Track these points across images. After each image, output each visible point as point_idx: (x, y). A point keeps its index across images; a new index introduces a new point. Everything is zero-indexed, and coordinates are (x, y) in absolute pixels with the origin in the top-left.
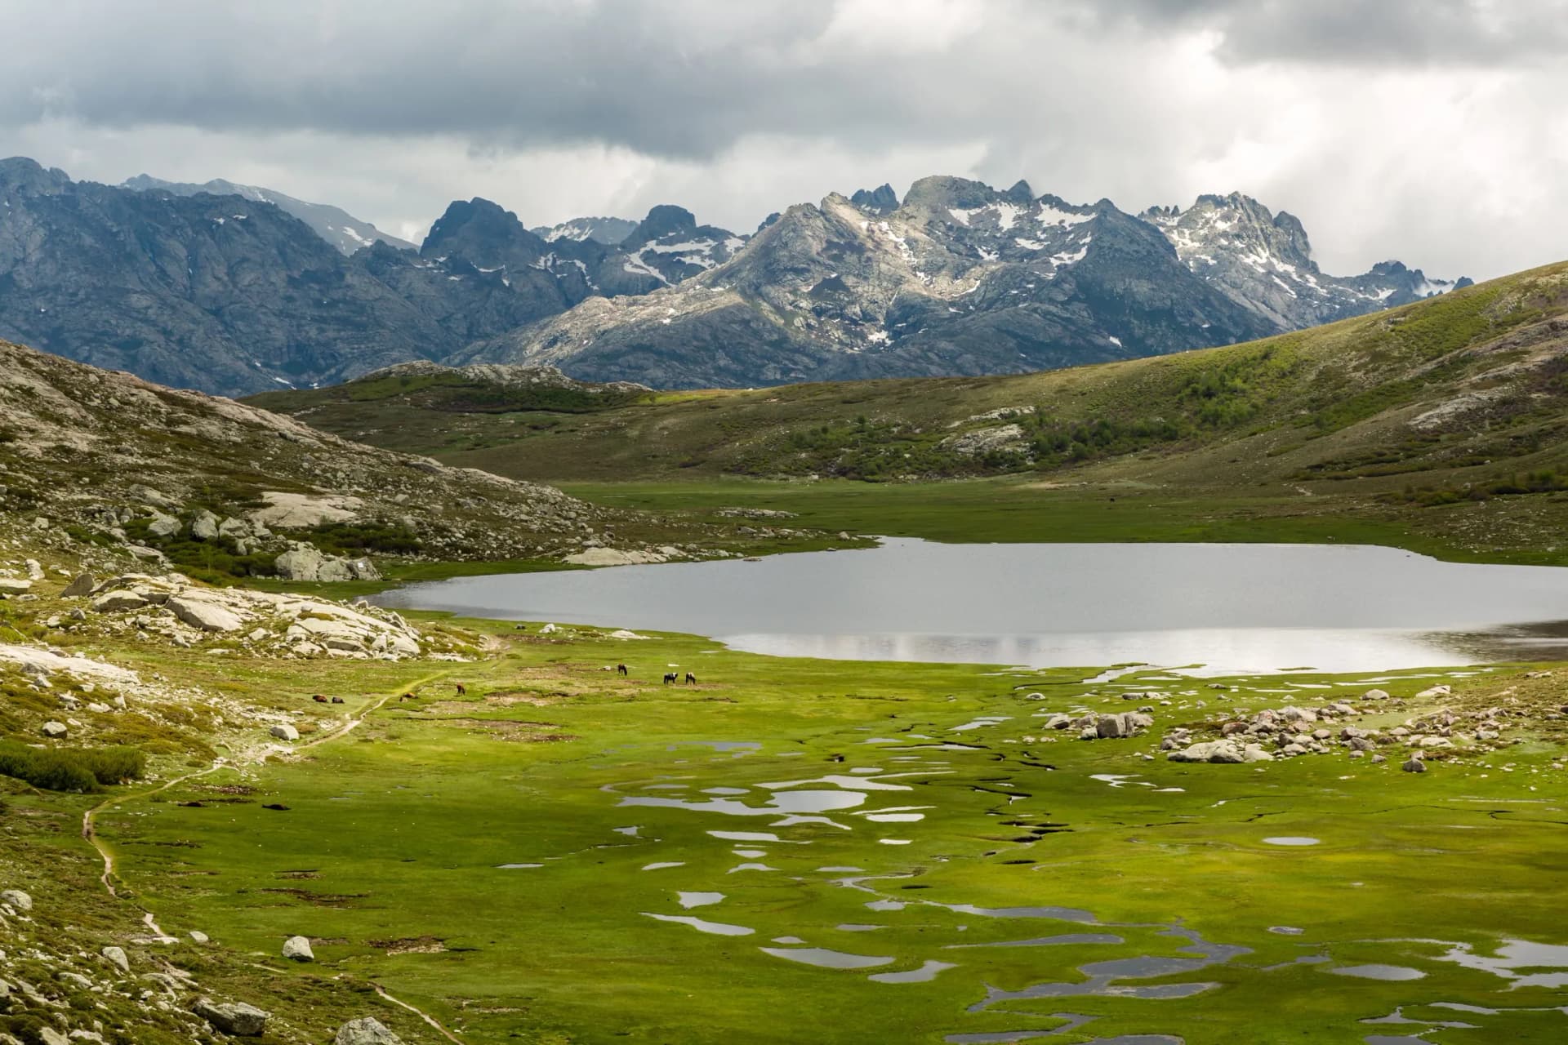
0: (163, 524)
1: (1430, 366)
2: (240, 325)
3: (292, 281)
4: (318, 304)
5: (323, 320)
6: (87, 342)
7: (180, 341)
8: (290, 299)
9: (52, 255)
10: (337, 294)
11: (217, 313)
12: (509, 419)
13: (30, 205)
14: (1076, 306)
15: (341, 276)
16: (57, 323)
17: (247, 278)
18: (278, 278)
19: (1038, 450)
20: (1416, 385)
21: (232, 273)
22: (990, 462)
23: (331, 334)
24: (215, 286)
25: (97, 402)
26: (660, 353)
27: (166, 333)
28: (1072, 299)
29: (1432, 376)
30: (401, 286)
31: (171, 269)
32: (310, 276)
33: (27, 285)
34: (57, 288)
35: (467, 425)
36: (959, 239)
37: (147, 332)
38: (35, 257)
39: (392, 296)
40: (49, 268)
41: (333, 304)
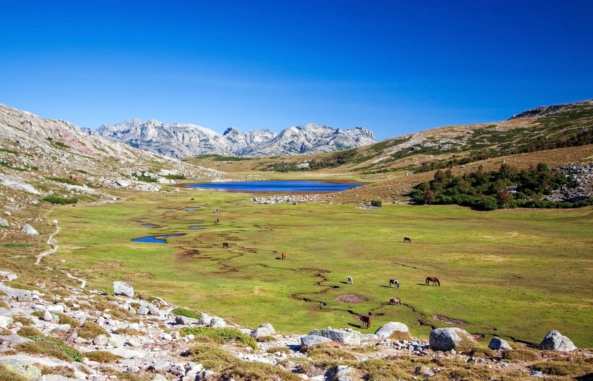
0: (139, 174)
1: (377, 153)
2: (191, 148)
3: (200, 141)
4: (205, 145)
5: (205, 147)
6: (165, 151)
7: (181, 151)
8: (200, 144)
9: (159, 136)
10: (208, 143)
11: (187, 146)
12: (225, 162)
13: (155, 128)
14: (334, 146)
15: (209, 140)
16: (160, 148)
17: (192, 140)
18: (198, 140)
19: (311, 167)
20: (374, 156)
21: (190, 140)
22: (303, 169)
23: (207, 150)
24: (187, 142)
25: (139, 156)
26: (262, 153)
27: (179, 150)
28: (333, 144)
29: (377, 155)
30: (219, 142)
31: (179, 139)
32: (203, 140)
33: (155, 141)
34: (160, 142)
35: (218, 163)
36: (314, 134)
37: (175, 149)
38: (156, 137)
39: (217, 143)
40: (158, 138)
41: (207, 145)
